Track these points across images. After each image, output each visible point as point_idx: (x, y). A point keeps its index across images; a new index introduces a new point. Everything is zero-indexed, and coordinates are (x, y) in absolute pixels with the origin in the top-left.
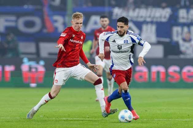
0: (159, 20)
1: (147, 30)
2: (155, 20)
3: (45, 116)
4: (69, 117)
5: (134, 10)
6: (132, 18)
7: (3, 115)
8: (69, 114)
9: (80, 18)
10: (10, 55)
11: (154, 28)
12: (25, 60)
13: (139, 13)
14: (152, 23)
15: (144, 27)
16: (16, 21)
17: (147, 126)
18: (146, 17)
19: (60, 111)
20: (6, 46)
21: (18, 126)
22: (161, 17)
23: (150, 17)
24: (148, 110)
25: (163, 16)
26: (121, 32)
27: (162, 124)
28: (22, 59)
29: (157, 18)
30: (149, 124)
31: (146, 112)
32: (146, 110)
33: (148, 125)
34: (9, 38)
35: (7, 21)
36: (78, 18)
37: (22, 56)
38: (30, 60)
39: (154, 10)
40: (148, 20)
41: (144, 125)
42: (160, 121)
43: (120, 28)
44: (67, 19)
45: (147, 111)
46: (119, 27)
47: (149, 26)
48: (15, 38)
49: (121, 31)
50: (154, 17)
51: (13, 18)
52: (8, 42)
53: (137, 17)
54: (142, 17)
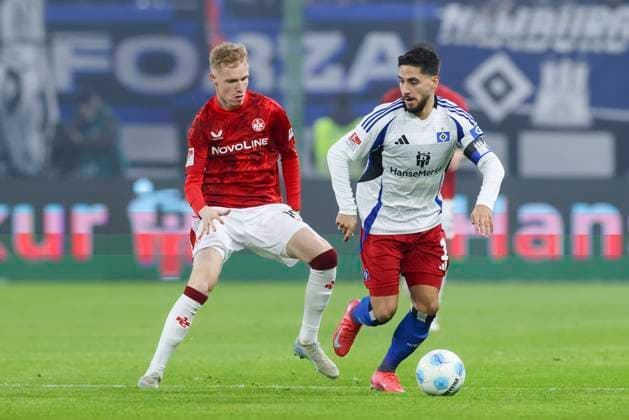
0: (597, 47)
1: (557, 81)
2: (584, 47)
3: (210, 378)
4: (293, 380)
5: (513, 13)
6: (505, 41)
7: (67, 377)
8: (294, 371)
9: (239, 62)
10: (89, 170)
11: (581, 73)
12: (143, 187)
13: (529, 23)
14: (574, 56)
15: (549, 72)
16: (111, 54)
17: (560, 410)
18: (552, 39)
19: (261, 360)
20: (77, 138)
21: (119, 412)
22: (604, 37)
23: (567, 36)
24: (561, 357)
25: (612, 33)
26: (410, 99)
27: (609, 403)
28: (132, 182)
29: (591, 40)
30: (566, 406)
31: (556, 363)
32: (556, 357)
33: (563, 408)
34: (88, 112)
35: (79, 52)
36: (232, 62)
37: (131, 173)
38: (158, 186)
39: (581, 12)
40: (562, 46)
41: (550, 409)
42: (602, 392)
43: (406, 83)
44: (284, 43)
45: (558, 360)
46: (403, 81)
47: (565, 67)
48: (109, 111)
49: (411, 95)
50: (580, 38)
51: (101, 43)
52: (84, 126)
53: (524, 37)
54: (539, 37)
